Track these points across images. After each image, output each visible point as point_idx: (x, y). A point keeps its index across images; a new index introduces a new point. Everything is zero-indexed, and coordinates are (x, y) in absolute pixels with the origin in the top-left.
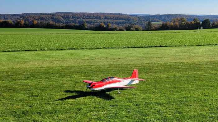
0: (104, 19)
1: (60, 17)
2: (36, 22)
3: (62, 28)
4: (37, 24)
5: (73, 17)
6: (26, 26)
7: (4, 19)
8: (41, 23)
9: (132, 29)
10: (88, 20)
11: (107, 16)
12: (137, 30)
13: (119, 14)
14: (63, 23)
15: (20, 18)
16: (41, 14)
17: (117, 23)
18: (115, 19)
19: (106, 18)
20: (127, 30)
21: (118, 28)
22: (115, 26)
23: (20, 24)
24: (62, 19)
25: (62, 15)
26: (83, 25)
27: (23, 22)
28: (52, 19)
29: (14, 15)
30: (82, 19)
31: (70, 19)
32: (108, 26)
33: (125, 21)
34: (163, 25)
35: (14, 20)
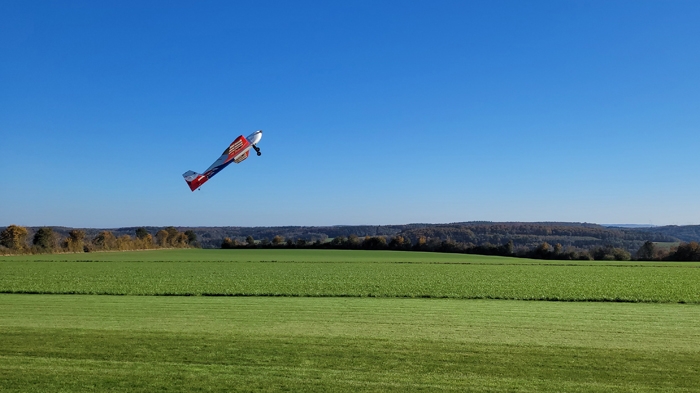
0: (553, 234)
1: (469, 231)
2: (423, 240)
3: (469, 251)
4: (425, 243)
5: (492, 231)
6: (406, 248)
8: (431, 241)
9: (609, 256)
10: (521, 236)
11: (559, 230)
12: (618, 258)
13: (585, 224)
14: (473, 242)
16: (437, 226)
17: (578, 244)
18: (575, 234)
19: (556, 232)
20: (596, 259)
21: (577, 254)
22: (571, 249)
23: (398, 243)
24: (473, 235)
25: (473, 227)
26: (507, 246)
27: (403, 239)
28: (456, 233)
29: (394, 227)
30: (508, 235)
31: (487, 235)
32: (556, 248)
33: (595, 239)
34: (680, 248)
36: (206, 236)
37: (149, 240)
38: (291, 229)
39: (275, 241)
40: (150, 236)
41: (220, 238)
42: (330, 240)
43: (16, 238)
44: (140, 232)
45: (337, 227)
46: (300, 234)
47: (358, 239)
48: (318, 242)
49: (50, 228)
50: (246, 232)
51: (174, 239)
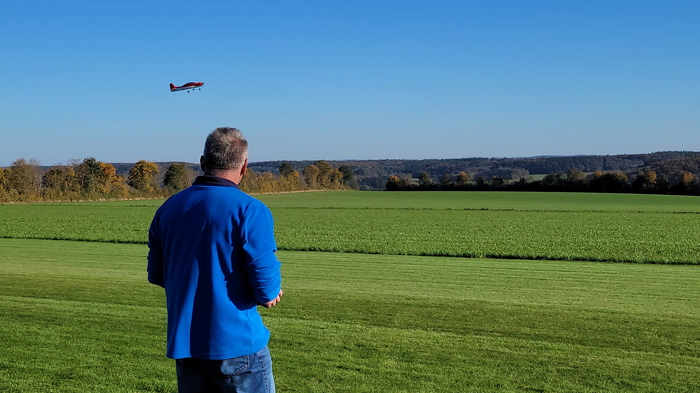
2: (689, 177)
4: (692, 182)
6: (662, 188)
7: (605, 169)
15: (646, 165)
23: (647, 182)
27: (655, 176)
29: (631, 157)
35: (629, 171)
36: (357, 173)
37: (295, 178)
38: (474, 162)
39: (459, 178)
40: (297, 173)
41: (376, 175)
42: (540, 177)
43: (147, 177)
44: (284, 168)
45: (542, 158)
46: (487, 169)
47: (583, 176)
48: (522, 180)
49: (183, 164)
50: (411, 167)
51: (326, 178)
